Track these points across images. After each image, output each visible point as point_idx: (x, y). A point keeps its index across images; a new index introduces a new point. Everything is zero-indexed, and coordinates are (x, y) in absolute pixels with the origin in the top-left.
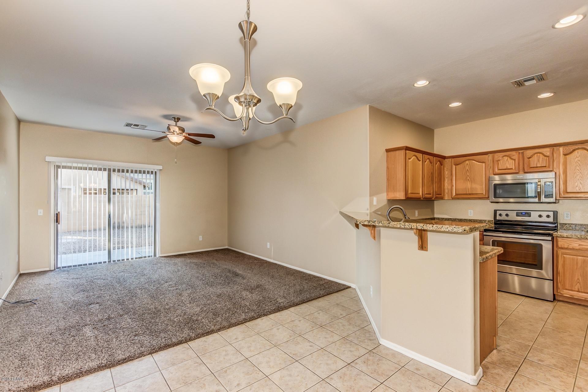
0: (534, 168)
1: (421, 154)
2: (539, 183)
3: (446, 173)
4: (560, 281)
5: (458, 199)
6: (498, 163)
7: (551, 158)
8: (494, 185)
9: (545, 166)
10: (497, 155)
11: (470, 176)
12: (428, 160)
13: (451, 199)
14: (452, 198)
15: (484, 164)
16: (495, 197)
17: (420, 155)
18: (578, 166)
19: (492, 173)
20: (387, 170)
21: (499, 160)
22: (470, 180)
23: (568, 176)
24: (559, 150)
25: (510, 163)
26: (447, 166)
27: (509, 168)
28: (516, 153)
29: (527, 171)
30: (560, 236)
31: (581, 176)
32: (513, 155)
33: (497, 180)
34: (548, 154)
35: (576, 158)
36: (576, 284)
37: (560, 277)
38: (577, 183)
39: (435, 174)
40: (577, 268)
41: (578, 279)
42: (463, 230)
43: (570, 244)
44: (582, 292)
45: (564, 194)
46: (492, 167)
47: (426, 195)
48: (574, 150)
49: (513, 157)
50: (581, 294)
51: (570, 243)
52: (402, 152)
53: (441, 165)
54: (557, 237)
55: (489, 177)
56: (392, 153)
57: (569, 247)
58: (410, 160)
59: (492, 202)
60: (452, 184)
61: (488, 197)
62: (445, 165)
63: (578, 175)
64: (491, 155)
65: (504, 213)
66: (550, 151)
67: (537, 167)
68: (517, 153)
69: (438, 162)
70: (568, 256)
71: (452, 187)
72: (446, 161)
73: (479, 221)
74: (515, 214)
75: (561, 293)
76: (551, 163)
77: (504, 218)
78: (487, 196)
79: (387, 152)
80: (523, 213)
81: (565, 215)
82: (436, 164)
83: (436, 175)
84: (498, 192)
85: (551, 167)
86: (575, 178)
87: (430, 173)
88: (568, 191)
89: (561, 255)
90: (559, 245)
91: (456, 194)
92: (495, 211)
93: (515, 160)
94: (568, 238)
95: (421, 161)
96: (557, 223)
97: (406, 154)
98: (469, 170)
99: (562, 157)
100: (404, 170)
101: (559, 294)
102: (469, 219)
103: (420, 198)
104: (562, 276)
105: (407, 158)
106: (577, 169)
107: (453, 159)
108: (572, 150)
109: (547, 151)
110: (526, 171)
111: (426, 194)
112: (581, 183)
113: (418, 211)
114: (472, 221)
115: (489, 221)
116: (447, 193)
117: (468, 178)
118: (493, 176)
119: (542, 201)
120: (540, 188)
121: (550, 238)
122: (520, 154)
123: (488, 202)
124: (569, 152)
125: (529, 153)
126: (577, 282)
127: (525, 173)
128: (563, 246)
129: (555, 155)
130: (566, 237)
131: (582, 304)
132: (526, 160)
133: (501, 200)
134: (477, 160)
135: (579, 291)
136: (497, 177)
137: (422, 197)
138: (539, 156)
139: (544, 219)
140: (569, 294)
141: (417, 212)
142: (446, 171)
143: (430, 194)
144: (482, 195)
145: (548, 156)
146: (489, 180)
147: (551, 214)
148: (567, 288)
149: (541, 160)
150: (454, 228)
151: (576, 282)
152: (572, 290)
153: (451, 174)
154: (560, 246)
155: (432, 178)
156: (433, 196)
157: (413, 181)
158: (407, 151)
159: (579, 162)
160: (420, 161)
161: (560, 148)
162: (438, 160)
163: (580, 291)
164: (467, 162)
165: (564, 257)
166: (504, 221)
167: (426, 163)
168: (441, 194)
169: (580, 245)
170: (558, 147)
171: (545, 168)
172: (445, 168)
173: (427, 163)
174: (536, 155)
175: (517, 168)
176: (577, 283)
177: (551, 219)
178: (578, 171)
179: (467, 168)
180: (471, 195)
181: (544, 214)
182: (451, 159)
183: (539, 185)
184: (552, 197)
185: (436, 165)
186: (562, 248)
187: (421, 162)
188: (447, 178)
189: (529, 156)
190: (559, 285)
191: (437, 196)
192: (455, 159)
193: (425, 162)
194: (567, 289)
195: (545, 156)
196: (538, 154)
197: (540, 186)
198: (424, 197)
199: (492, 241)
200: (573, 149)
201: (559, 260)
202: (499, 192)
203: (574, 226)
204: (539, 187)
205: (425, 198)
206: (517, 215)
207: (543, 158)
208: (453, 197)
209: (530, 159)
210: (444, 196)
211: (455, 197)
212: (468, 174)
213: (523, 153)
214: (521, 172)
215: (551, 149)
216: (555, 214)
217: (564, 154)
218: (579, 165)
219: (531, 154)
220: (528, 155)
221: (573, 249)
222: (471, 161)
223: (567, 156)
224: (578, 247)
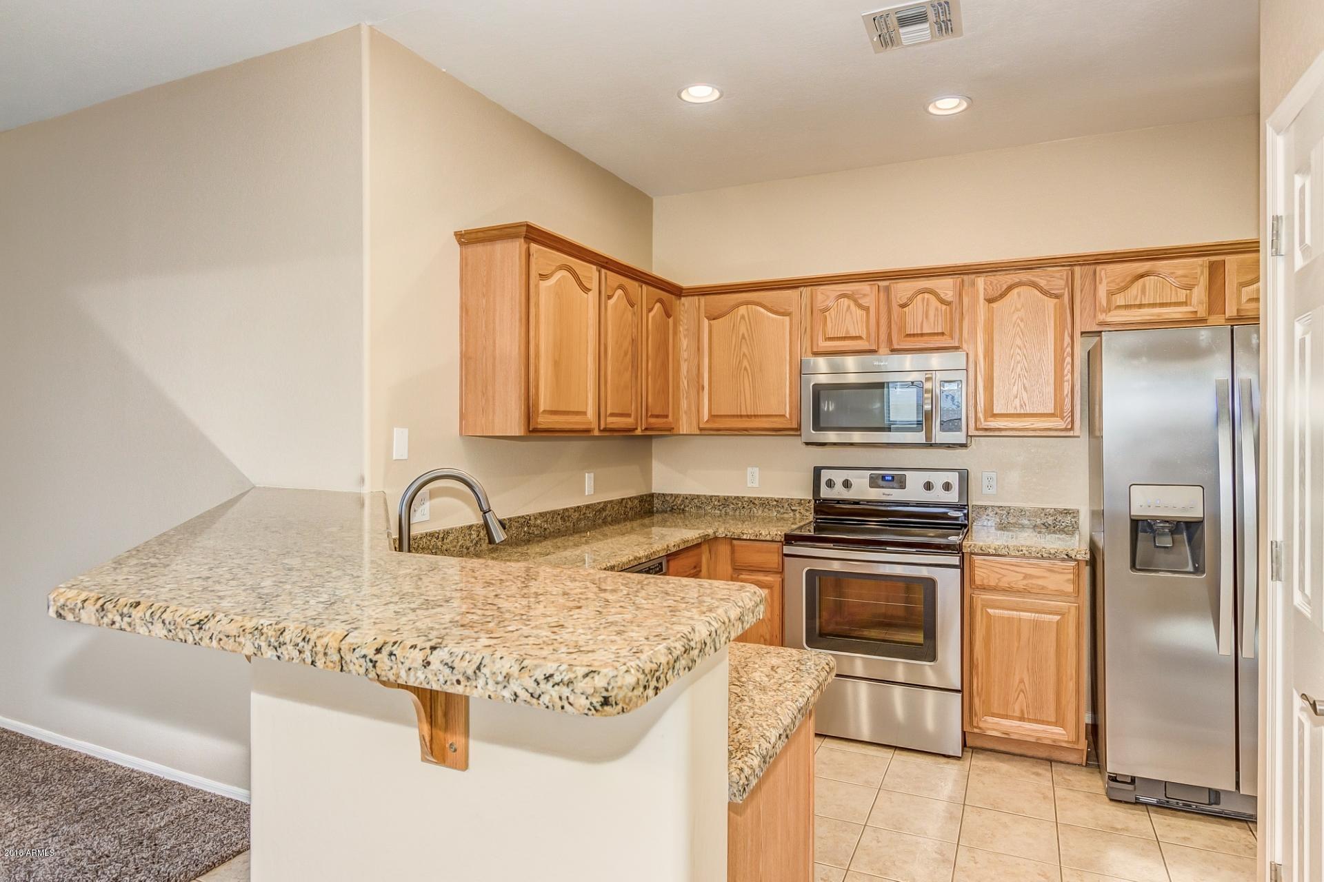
0: (916, 339)
1: (594, 267)
2: (928, 385)
3: (684, 343)
4: (980, 690)
5: (718, 432)
6: (826, 317)
7: (956, 309)
8: (813, 385)
9: (943, 334)
10: (822, 293)
11: (749, 357)
12: (619, 292)
13: (698, 432)
14: (701, 429)
15: (787, 318)
16: (817, 426)
17: (590, 272)
18: (1020, 336)
19: (809, 350)
20: (461, 317)
21: (827, 309)
22: (749, 371)
23: (995, 364)
24: (973, 284)
25: (855, 317)
26: (685, 321)
27: (854, 335)
28: (871, 288)
29: (899, 347)
30: (980, 552)
31: (1026, 366)
32: (865, 295)
33: (822, 371)
34: (949, 295)
35: (1014, 312)
36: (1016, 696)
37: (978, 679)
38: (1016, 387)
39: (644, 343)
40: (1018, 648)
41: (1022, 681)
42: (597, 700)
43: (1004, 576)
44: (1030, 720)
45: (985, 421)
46: (809, 330)
47: (610, 419)
48: (1010, 288)
49: (862, 301)
50: (1027, 725)
51: (1003, 572)
52: (515, 248)
53: (668, 316)
54: (973, 554)
55: (801, 360)
56: (480, 250)
57: (1000, 584)
58: (544, 284)
59: (807, 444)
60: (701, 380)
61: (799, 429)
62: (682, 318)
63: (1018, 362)
64: (806, 291)
65: (838, 477)
66: (955, 284)
67: (922, 335)
68: (874, 287)
69: (658, 305)
70: (997, 611)
71: (701, 391)
72: (684, 305)
73: (775, 503)
74: (867, 481)
75: (980, 728)
76: (957, 324)
77: (838, 492)
78: (795, 425)
79: (461, 244)
80: (887, 478)
81: (985, 482)
82: (650, 310)
83: (649, 347)
84: (826, 409)
85: (957, 335)
86: (1012, 372)
87: (629, 339)
88: (995, 412)
89: (982, 610)
90: (977, 578)
91: (713, 417)
92: (817, 472)
93: (867, 309)
94: (999, 555)
95: (590, 293)
96: (968, 505)
97: (528, 255)
98: (746, 336)
99: (982, 306)
100: (520, 320)
101: (976, 730)
102: (749, 498)
103: (588, 431)
104: (982, 673)
105: (534, 274)
106: (1017, 345)
107: (703, 299)
108: (1005, 287)
109: (946, 286)
110: (896, 346)
111: (612, 415)
112: (1025, 388)
113: (592, 475)
114: (756, 502)
115: (800, 502)
116: (686, 413)
117: (745, 363)
118: (812, 359)
119: (933, 442)
120: (930, 401)
121: (955, 560)
122: (882, 294)
123: (798, 442)
124: (1000, 292)
125: (903, 289)
126: (1019, 689)
127: (893, 351)
128: (985, 582)
129: (966, 300)
130: (994, 551)
131: (1030, 753)
132: (895, 309)
133: (832, 437)
134: (769, 306)
135: (1022, 719)
136: (822, 363)
137: (594, 425)
138: (928, 299)
139: (938, 495)
140: (998, 727)
141: (589, 479)
142: (682, 338)
143: (628, 415)
144: (781, 420)
145: (948, 304)
146: (801, 371)
147: (953, 478)
148: (995, 711)
149: (932, 313)
150: (543, 685)
151: (1016, 691)
152: (1006, 717)
153: (699, 349)
154: (978, 582)
155: (633, 355)
156: (637, 423)
157: (556, 364)
158: (534, 247)
159: (1022, 325)
160: (586, 290)
161: (979, 279)
162: (656, 298)
163: (1026, 716)
164: (742, 310)
165: (988, 615)
166: (838, 502)
167: (611, 302)
168: (667, 416)
169: (1026, 576)
170: (973, 276)
171: (940, 337)
172: (681, 329)
173: (616, 304)
174: (920, 297)
175: (874, 337)
176: (1019, 694)
177: (953, 497)
178: (1019, 351)
179: (743, 329)
180: (753, 418)
181: (938, 479)
182: (696, 298)
183: (927, 391)
184: (959, 429)
185: (651, 315)
186: (984, 588)
187: (592, 296)
188: (686, 360)
189: (904, 301)
190: (976, 701)
191: (652, 420)
192: (708, 297)
193: (609, 297)
194: (993, 715)
195: (942, 302)
196: (926, 295)
197: (930, 395)
198: (602, 428)
199: (808, 572)
200: (1009, 284)
201: (977, 625)
202: (828, 407)
203: (1005, 512)
204: (928, 398)
205: (605, 430)
206: (874, 483)
207: (937, 309)
208: (701, 426)
209: (906, 309)
210: (677, 420)
211: (708, 426)
212: (744, 349)
213: (887, 289)
214: (884, 349)
215: (958, 279)
216: (964, 477)
217: (987, 298)
218: (1021, 334)
219: (909, 294)
220: (900, 298)
221: (1008, 590)
222: (754, 306)
223: (994, 305)
224: (1021, 584)
